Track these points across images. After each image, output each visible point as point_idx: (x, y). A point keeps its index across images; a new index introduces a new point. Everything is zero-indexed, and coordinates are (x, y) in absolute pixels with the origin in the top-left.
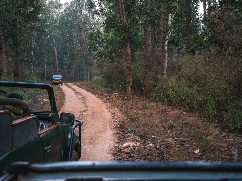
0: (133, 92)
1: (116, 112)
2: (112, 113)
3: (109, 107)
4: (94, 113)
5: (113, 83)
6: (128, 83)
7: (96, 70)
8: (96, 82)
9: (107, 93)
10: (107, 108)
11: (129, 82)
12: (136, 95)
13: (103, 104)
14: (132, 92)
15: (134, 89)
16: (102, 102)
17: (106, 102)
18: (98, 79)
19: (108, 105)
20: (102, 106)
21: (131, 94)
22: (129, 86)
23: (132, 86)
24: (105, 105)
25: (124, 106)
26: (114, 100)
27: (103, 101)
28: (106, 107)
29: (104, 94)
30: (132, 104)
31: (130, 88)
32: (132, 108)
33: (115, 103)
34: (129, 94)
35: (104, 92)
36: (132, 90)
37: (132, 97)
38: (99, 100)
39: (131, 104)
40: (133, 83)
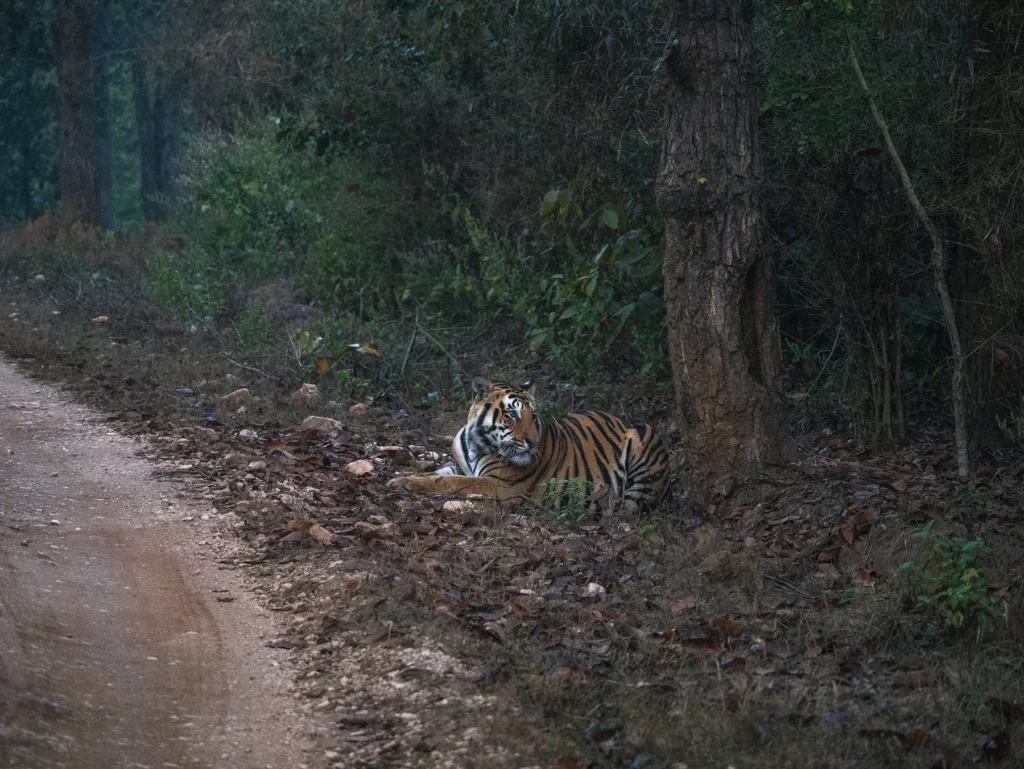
0: (769, 374)
1: (424, 695)
2: (349, 724)
3: (332, 626)
4: (51, 714)
5: (477, 236)
6: (685, 215)
7: (220, 28)
8: (221, 231)
9: (355, 395)
10: (293, 642)
11: (697, 210)
12: (833, 422)
13: (234, 581)
14: (755, 372)
15: (797, 323)
16: (235, 547)
17: (306, 543)
18: (250, 174)
19: (313, 587)
20: (220, 611)
21: (732, 414)
22: (705, 277)
23: (748, 277)
24: (280, 584)
25: (587, 601)
26: (451, 505)
27: (247, 532)
28: (272, 626)
29: (311, 421)
30: (726, 575)
31: (717, 312)
32: (709, 637)
33: (453, 555)
34: (703, 410)
35: (310, 389)
36: (750, 347)
37: (753, 449)
38: (180, 511)
39: (712, 561)
40: (778, 225)
